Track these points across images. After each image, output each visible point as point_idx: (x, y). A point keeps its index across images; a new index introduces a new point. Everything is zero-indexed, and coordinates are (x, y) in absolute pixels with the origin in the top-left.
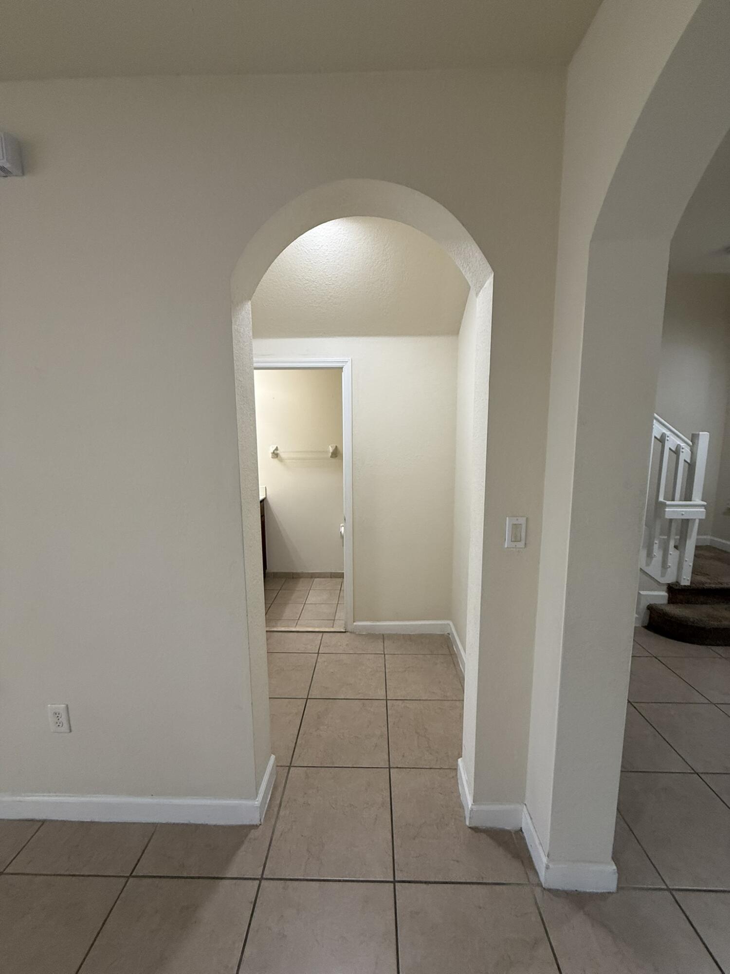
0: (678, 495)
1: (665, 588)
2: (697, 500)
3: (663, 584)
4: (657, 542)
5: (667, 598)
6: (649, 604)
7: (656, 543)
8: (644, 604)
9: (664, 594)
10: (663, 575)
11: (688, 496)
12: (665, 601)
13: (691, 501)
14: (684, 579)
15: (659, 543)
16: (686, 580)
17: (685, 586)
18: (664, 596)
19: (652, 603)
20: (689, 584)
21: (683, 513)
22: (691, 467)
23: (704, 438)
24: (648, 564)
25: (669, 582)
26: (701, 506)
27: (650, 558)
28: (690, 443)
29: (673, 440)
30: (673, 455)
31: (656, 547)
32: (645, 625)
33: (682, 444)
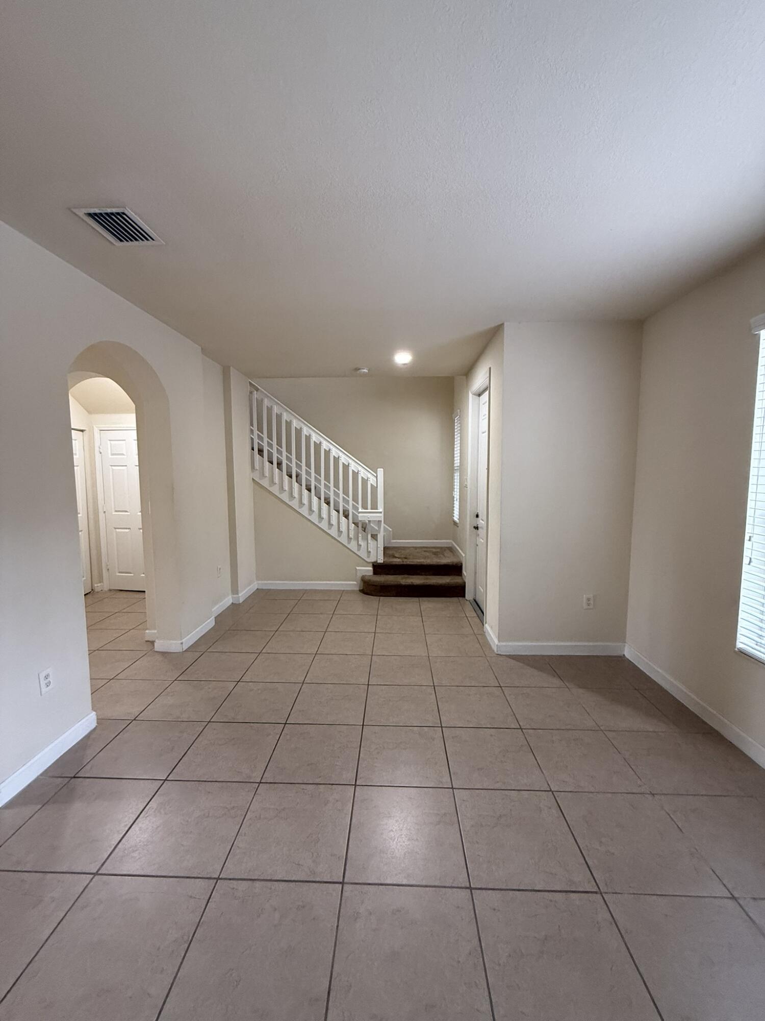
0: (369, 506)
1: (371, 565)
2: (381, 509)
3: (368, 563)
4: (360, 536)
5: (372, 571)
6: (361, 575)
8: (359, 575)
9: (371, 569)
10: (368, 557)
11: (374, 506)
12: (371, 573)
13: (377, 509)
14: (379, 559)
15: (362, 536)
16: (381, 560)
17: (380, 563)
18: (371, 570)
19: (364, 574)
20: (382, 562)
21: (369, 517)
22: (374, 489)
23: (380, 471)
24: (359, 550)
25: (373, 561)
26: (381, 512)
27: (359, 546)
28: (376, 475)
29: (364, 473)
30: (365, 482)
31: (360, 538)
32: (361, 589)
33: (369, 475)
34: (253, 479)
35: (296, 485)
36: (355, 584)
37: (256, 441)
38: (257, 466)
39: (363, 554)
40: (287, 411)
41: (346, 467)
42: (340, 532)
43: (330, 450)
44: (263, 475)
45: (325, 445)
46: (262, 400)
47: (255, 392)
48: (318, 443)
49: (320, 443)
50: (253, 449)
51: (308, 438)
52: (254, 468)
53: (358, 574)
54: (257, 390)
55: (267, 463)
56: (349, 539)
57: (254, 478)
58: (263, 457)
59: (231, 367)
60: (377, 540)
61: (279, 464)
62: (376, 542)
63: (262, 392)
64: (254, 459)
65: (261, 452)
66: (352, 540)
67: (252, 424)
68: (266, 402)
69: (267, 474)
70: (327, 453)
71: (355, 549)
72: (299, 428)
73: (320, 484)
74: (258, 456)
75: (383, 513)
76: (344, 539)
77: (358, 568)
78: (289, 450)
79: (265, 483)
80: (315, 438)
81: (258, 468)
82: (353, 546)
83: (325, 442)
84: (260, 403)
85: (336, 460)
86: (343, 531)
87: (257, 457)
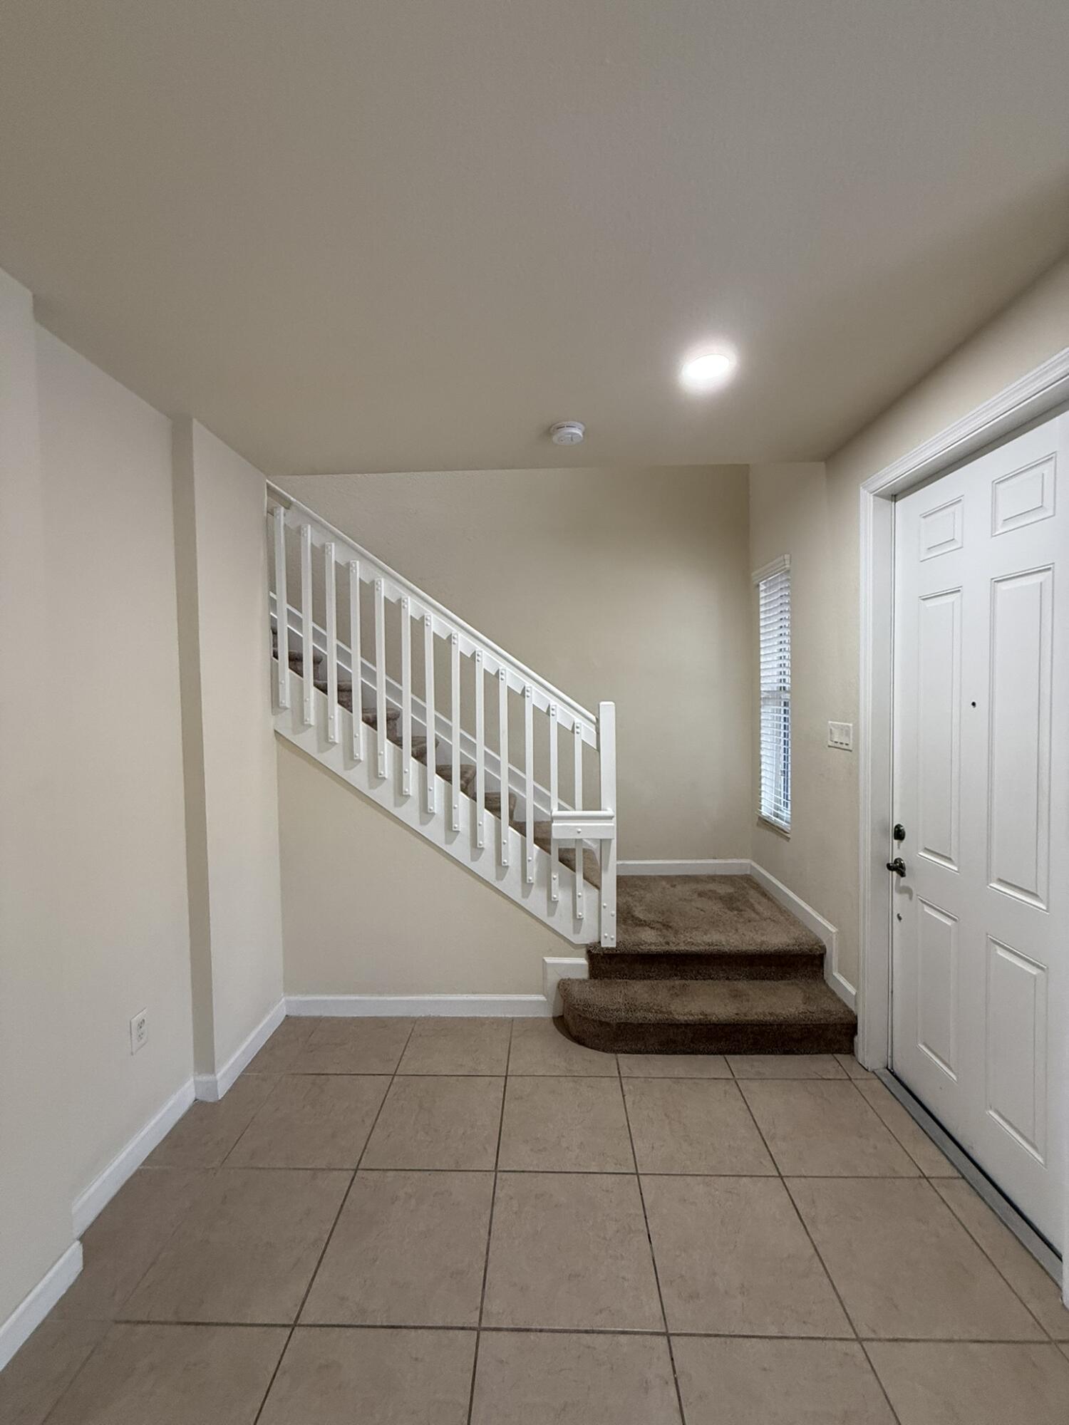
0: (579, 802)
1: (584, 951)
2: (609, 809)
3: (576, 946)
4: (555, 877)
5: (587, 969)
6: (558, 979)
7: (554, 879)
8: (553, 979)
9: (583, 961)
10: (577, 930)
11: (593, 801)
12: (584, 975)
13: (600, 810)
14: (606, 937)
15: (559, 877)
16: (609, 940)
17: (607, 949)
18: (582, 965)
19: (565, 976)
20: (615, 946)
21: (580, 830)
22: (592, 754)
23: (608, 710)
24: (551, 912)
25: (588, 942)
26: (611, 818)
27: (552, 903)
28: (594, 718)
29: (563, 713)
30: (567, 735)
31: (555, 883)
32: (557, 1015)
33: (578, 720)
34: (275, 731)
35: (387, 747)
36: (542, 1002)
37: (284, 627)
38: (286, 699)
39: (562, 923)
40: (363, 555)
41: (517, 699)
42: (501, 866)
43: (474, 655)
44: (300, 721)
45: (463, 643)
46: (299, 531)
47: (283, 509)
48: (445, 638)
49: (450, 637)
50: (275, 655)
51: (419, 625)
52: (278, 705)
53: (549, 977)
54: (288, 505)
55: (313, 690)
56: (526, 885)
57: (276, 729)
58: (301, 674)
59: (195, 422)
60: (598, 887)
61: (345, 693)
62: (597, 890)
63: (298, 509)
64: (277, 682)
65: (295, 661)
66: (534, 886)
67: (273, 588)
68: (310, 536)
69: (312, 719)
70: (469, 663)
71: (541, 912)
72: (393, 600)
73: (450, 737)
74: (288, 671)
75: (615, 819)
76: (511, 885)
77: (548, 960)
78: (368, 652)
79: (307, 741)
80: (436, 624)
81: (288, 705)
82: (535, 901)
83: (460, 635)
84: (294, 537)
85: (493, 680)
86: (509, 864)
87: (287, 673)
